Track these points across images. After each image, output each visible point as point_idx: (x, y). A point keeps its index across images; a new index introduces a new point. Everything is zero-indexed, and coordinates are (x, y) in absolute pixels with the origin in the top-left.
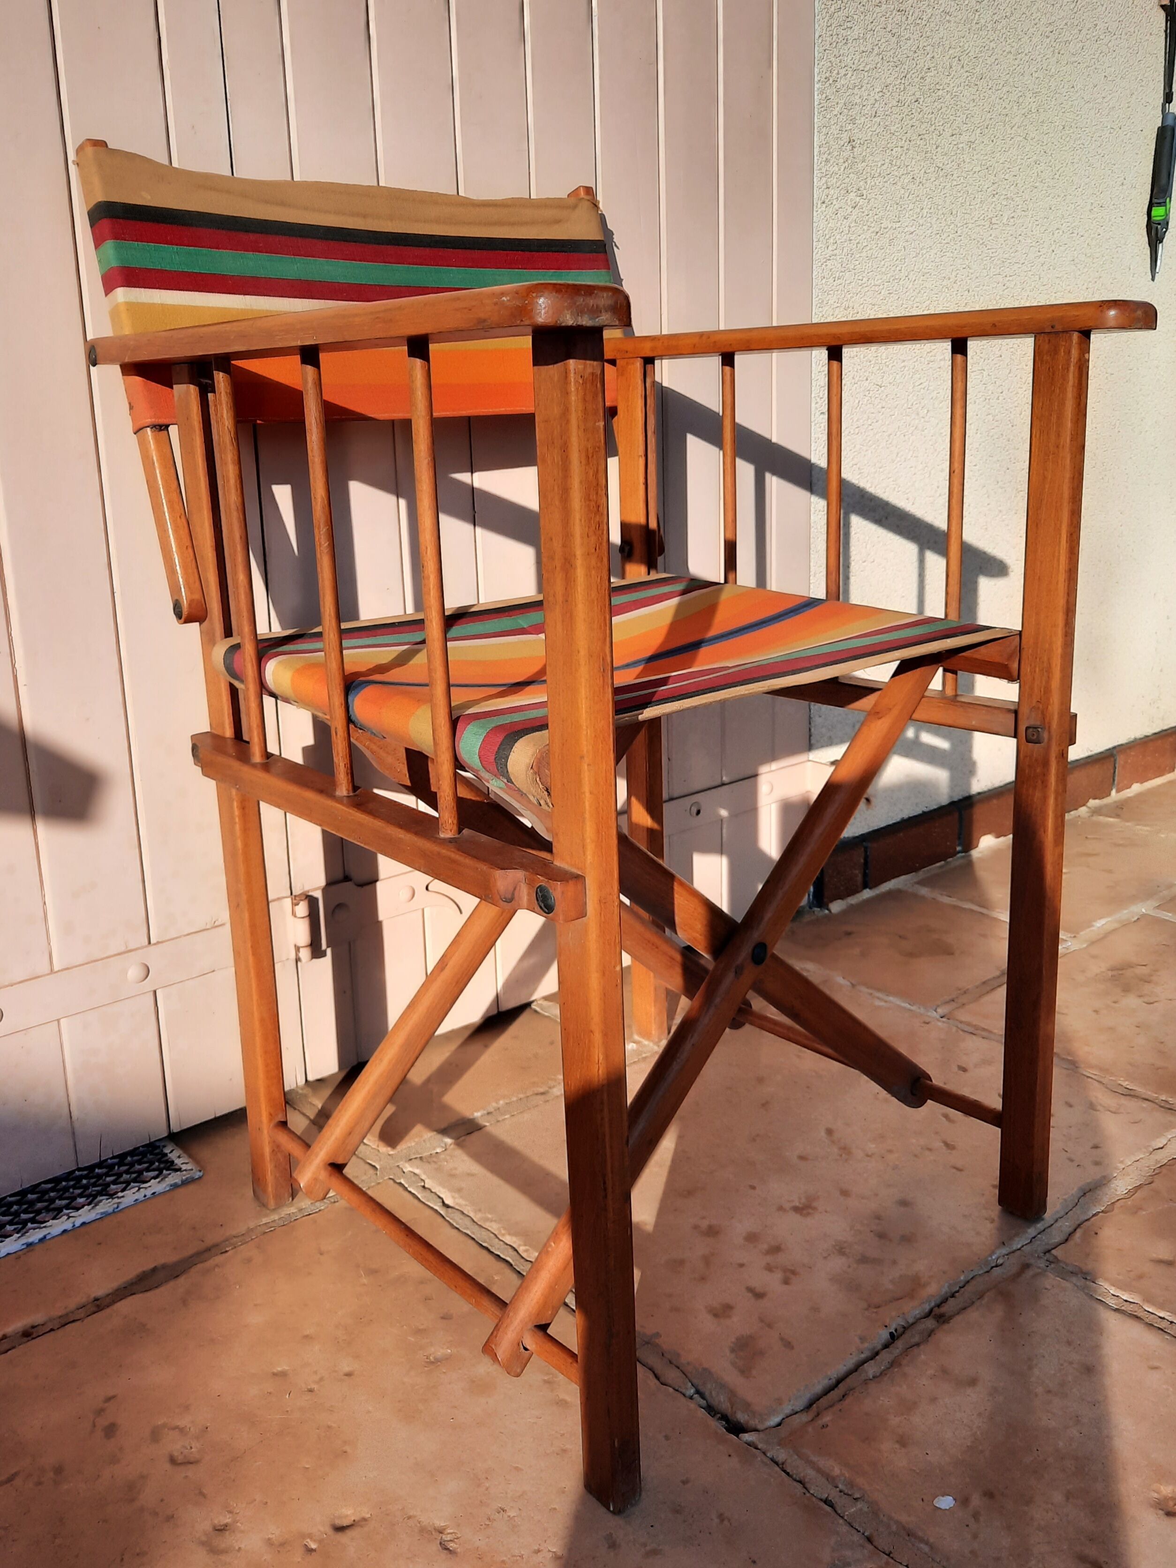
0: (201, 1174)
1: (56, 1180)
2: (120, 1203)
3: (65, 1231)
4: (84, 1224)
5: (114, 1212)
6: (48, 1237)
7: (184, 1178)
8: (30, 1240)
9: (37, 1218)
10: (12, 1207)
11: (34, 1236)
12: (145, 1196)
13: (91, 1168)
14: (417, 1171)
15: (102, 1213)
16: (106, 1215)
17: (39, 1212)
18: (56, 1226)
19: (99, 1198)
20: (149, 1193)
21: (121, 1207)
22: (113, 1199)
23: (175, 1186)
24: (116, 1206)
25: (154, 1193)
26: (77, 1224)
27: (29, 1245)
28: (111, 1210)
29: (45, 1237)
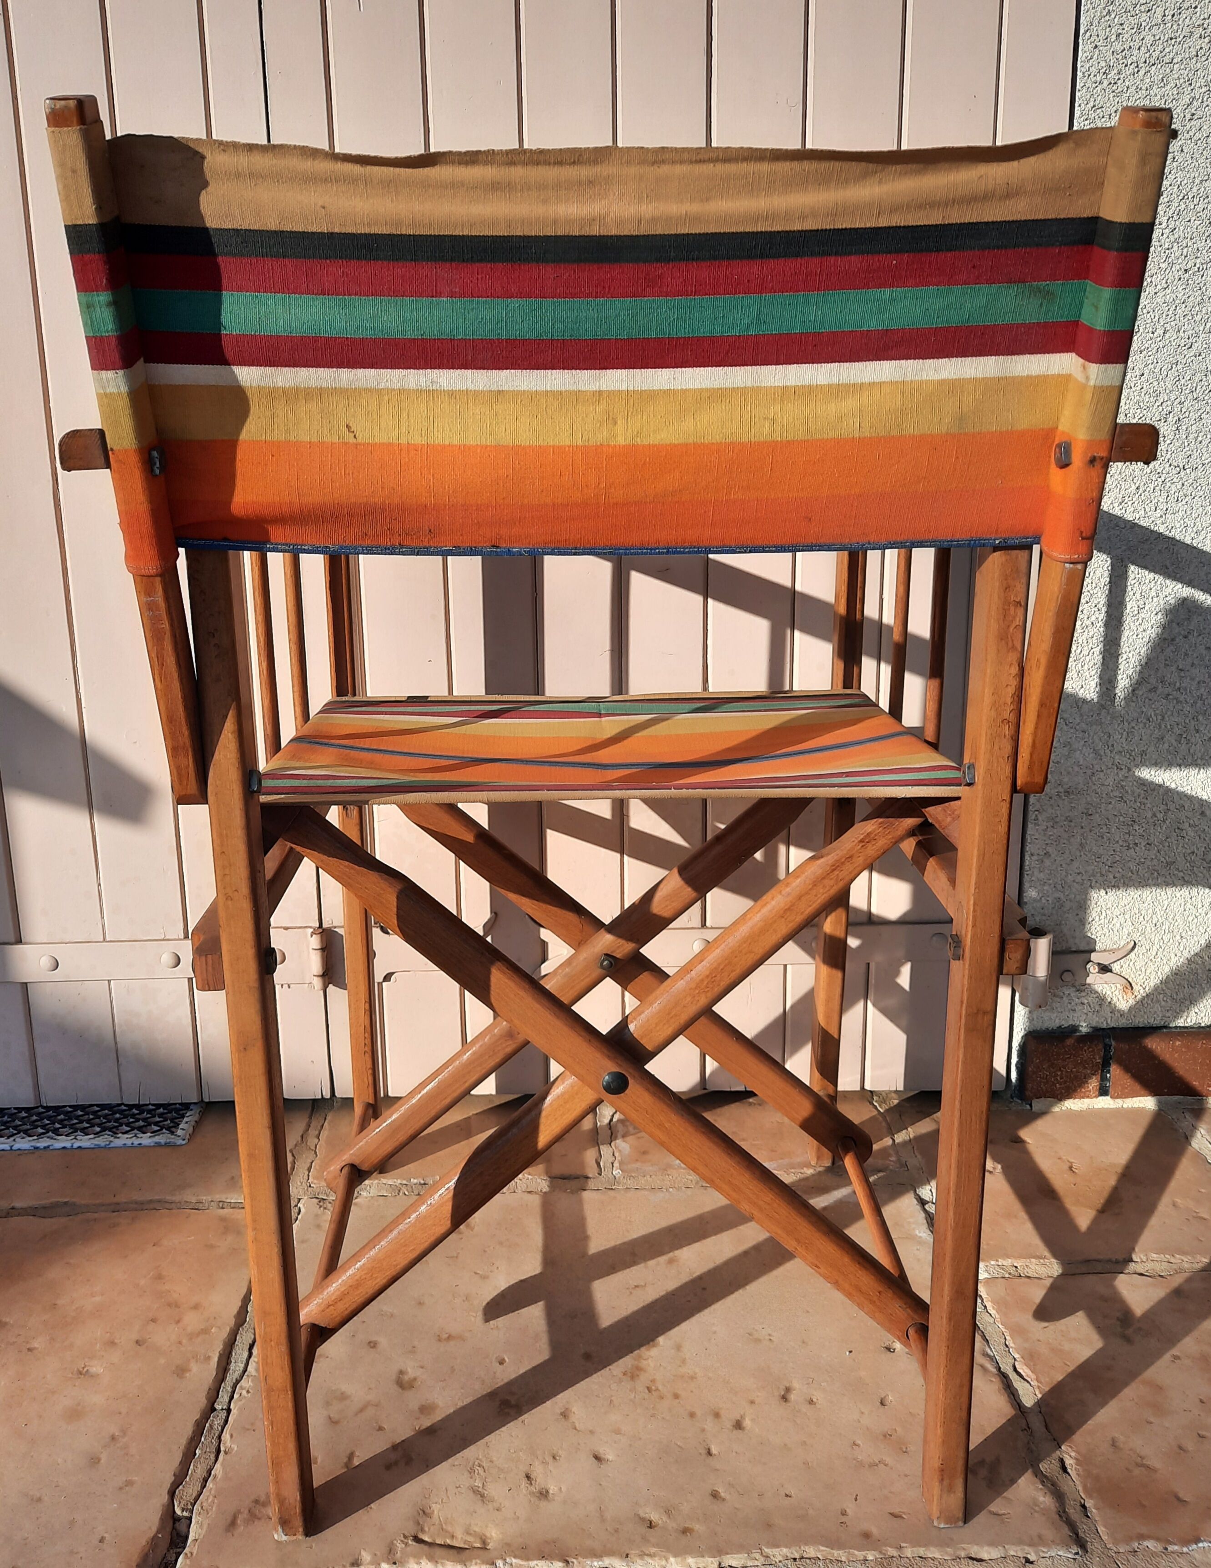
0: (184, 1142)
1: (103, 1107)
2: (111, 1142)
3: (64, 1148)
4: (80, 1147)
5: (105, 1147)
6: (51, 1148)
7: (168, 1141)
8: (38, 1145)
9: (60, 1130)
10: (59, 1115)
11: (43, 1143)
12: (132, 1144)
13: (131, 1107)
14: (303, 1210)
15: (95, 1145)
16: (98, 1147)
17: (64, 1127)
18: (63, 1142)
19: (107, 1132)
20: (136, 1142)
21: (112, 1145)
22: (112, 1136)
23: (158, 1145)
24: (108, 1143)
25: (140, 1144)
26: (75, 1146)
27: (36, 1148)
28: (103, 1144)
29: (48, 1147)
